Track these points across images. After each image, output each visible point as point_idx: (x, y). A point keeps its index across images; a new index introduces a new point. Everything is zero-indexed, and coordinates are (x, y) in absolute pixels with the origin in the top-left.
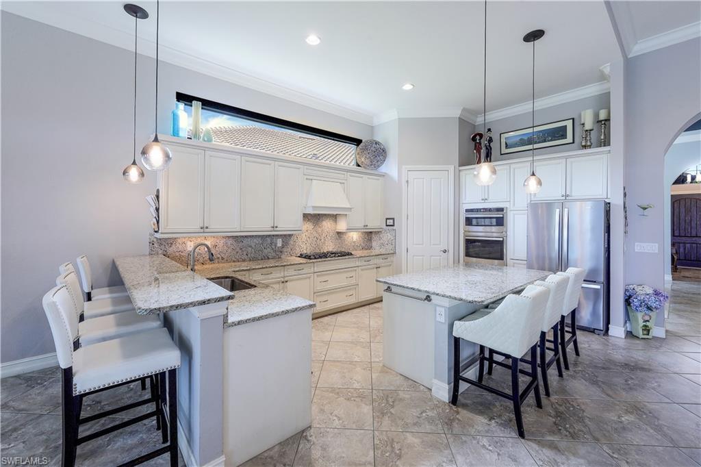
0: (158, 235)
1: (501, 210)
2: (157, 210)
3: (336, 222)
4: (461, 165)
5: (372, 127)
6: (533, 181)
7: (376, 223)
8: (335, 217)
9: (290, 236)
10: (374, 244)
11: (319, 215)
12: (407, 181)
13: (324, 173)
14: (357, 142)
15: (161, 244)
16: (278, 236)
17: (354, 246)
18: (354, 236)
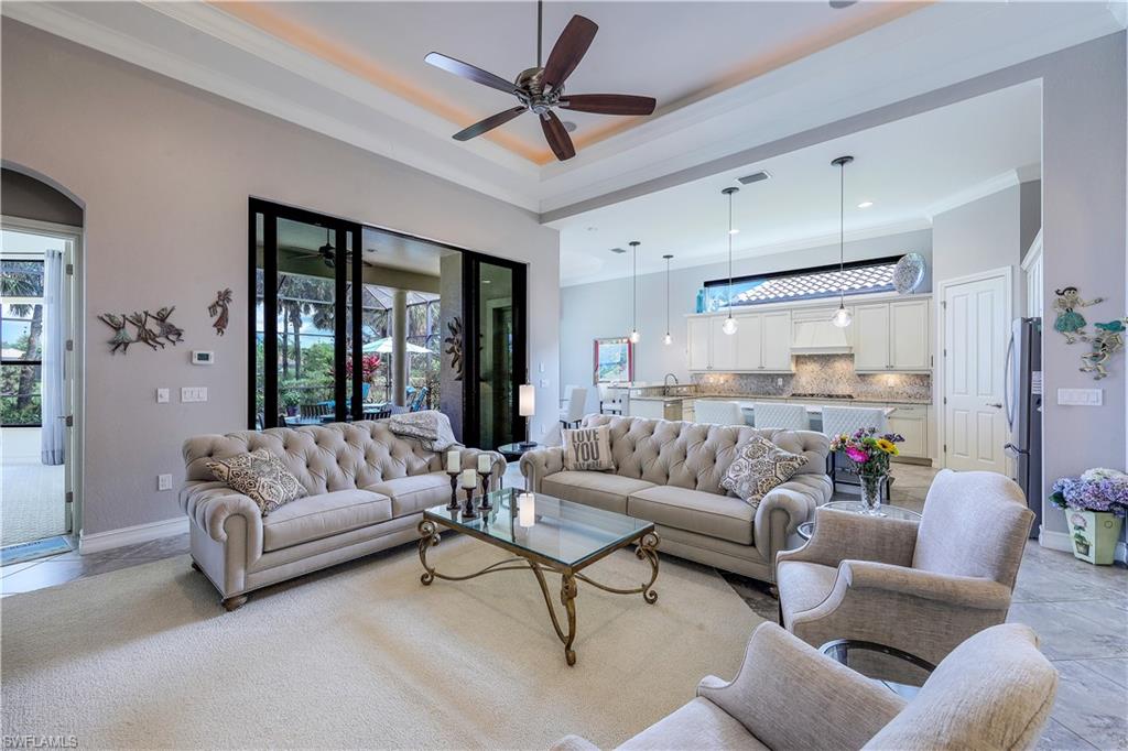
12: (945, 303)
16: (779, 375)
17: (892, 392)
18: (891, 380)
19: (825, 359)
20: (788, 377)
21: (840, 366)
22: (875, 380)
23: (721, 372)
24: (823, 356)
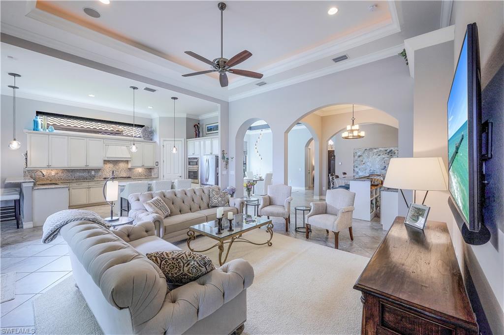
0: (27, 169)
1: (197, 158)
2: (26, 159)
3: (128, 163)
4: (187, 138)
5: (152, 119)
6: (174, 149)
7: (150, 164)
8: (127, 162)
9: (99, 170)
10: (152, 174)
11: (117, 161)
12: (163, 146)
13: (114, 142)
14: (142, 126)
15: (29, 172)
16: (92, 170)
17: (140, 175)
18: (140, 170)
19: (115, 162)
20: (97, 170)
21: (122, 165)
22: (134, 170)
23: (54, 169)
24: (114, 161)
